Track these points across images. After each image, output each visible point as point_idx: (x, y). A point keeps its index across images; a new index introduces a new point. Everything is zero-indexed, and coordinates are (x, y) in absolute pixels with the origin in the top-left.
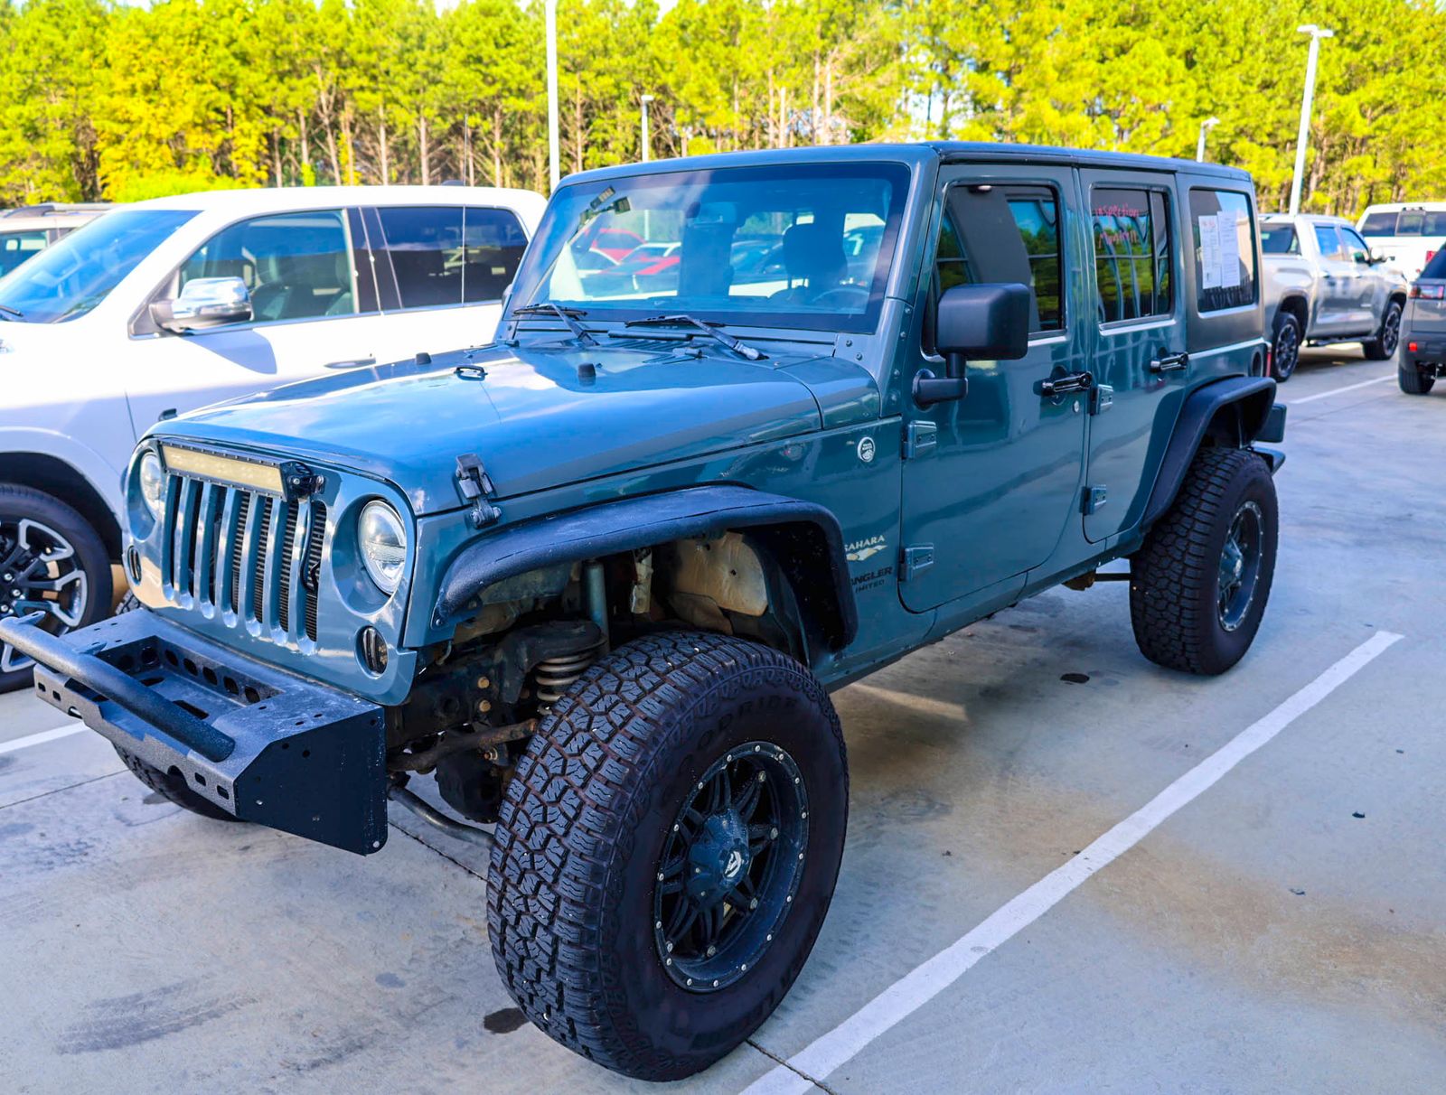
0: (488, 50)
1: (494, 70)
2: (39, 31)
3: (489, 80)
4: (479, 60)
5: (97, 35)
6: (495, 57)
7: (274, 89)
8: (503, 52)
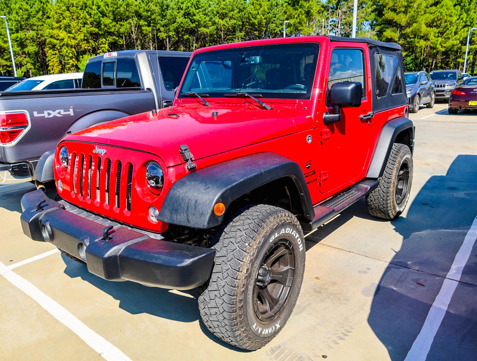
0: (192, 10)
1: (195, 18)
2: (22, 5)
3: (193, 21)
4: (189, 14)
5: (45, 6)
6: (195, 12)
7: (115, 26)
8: (197, 11)
